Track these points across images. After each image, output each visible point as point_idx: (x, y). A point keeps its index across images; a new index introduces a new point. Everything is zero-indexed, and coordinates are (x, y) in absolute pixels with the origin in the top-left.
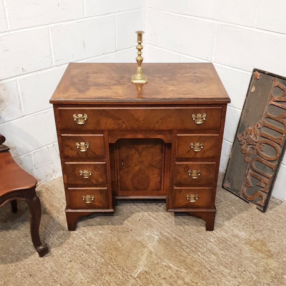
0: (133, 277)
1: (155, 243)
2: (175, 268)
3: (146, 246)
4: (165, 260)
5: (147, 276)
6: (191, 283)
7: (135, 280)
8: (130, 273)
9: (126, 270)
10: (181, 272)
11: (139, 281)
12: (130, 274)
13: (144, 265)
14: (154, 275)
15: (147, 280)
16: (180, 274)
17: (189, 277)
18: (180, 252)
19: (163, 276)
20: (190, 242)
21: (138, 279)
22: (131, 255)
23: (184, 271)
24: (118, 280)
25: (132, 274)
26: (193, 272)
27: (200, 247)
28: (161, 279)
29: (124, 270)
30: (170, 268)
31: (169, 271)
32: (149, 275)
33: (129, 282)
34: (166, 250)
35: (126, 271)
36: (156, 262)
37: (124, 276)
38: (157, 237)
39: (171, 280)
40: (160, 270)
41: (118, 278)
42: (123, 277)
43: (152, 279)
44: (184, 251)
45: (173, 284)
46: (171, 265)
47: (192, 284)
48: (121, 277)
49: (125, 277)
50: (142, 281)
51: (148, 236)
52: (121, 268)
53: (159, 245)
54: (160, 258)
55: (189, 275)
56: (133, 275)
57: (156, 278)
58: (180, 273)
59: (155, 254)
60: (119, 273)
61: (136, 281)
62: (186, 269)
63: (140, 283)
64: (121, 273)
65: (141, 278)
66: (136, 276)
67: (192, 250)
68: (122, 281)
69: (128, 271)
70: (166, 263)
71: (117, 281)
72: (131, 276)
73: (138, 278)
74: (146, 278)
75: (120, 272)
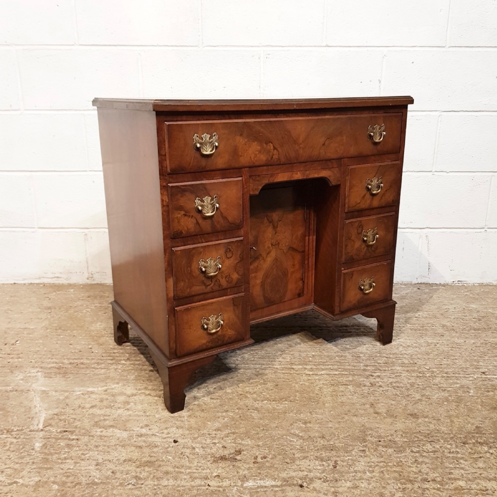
0: (37, 431)
1: (42, 380)
2: (100, 389)
3: (28, 390)
4: (77, 389)
5: (63, 417)
6: (137, 393)
7: (43, 432)
8: (27, 428)
9: (15, 430)
10: (112, 389)
11: (51, 429)
12: (28, 430)
13: (45, 410)
14: (72, 412)
15: (65, 422)
16: (113, 391)
17: (128, 388)
18: (92, 372)
19: (88, 406)
20: (99, 358)
21: (48, 428)
22: (9, 409)
23: (115, 386)
24: (12, 446)
25: (32, 428)
26: (130, 381)
27: (117, 357)
28: (87, 410)
29: (12, 431)
30: (92, 393)
31: (94, 396)
32: (64, 414)
33: (35, 438)
34: (68, 379)
35: (18, 430)
36: (62, 398)
37: (17, 437)
38: (39, 374)
39: (105, 403)
40: (78, 402)
41: (8, 444)
42: (18, 439)
43: (74, 416)
44: (98, 369)
45: (112, 405)
46: (90, 389)
47: (140, 392)
48: (15, 441)
49: (22, 437)
50: (58, 426)
51: (22, 380)
52: (5, 431)
53: (51, 379)
54: (67, 391)
55: (127, 386)
56: (36, 428)
57: (79, 413)
58: (111, 391)
59: (53, 391)
60: (6, 438)
61: (47, 431)
62: (118, 383)
63: (56, 431)
64: (9, 436)
65: (53, 424)
66: (41, 427)
67: (109, 364)
68: (20, 443)
69: (21, 428)
70: (80, 391)
71: (10, 448)
72: (31, 431)
73: (48, 426)
74: (61, 420)
75: (5, 436)
